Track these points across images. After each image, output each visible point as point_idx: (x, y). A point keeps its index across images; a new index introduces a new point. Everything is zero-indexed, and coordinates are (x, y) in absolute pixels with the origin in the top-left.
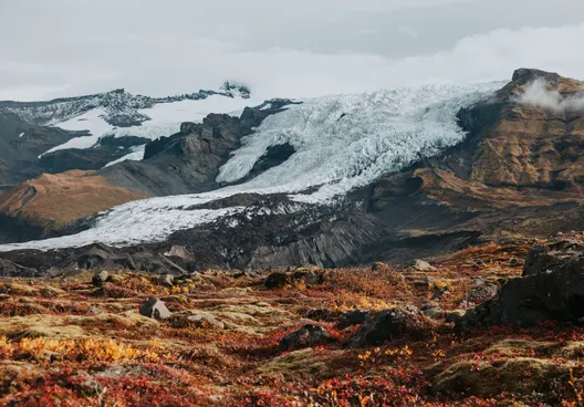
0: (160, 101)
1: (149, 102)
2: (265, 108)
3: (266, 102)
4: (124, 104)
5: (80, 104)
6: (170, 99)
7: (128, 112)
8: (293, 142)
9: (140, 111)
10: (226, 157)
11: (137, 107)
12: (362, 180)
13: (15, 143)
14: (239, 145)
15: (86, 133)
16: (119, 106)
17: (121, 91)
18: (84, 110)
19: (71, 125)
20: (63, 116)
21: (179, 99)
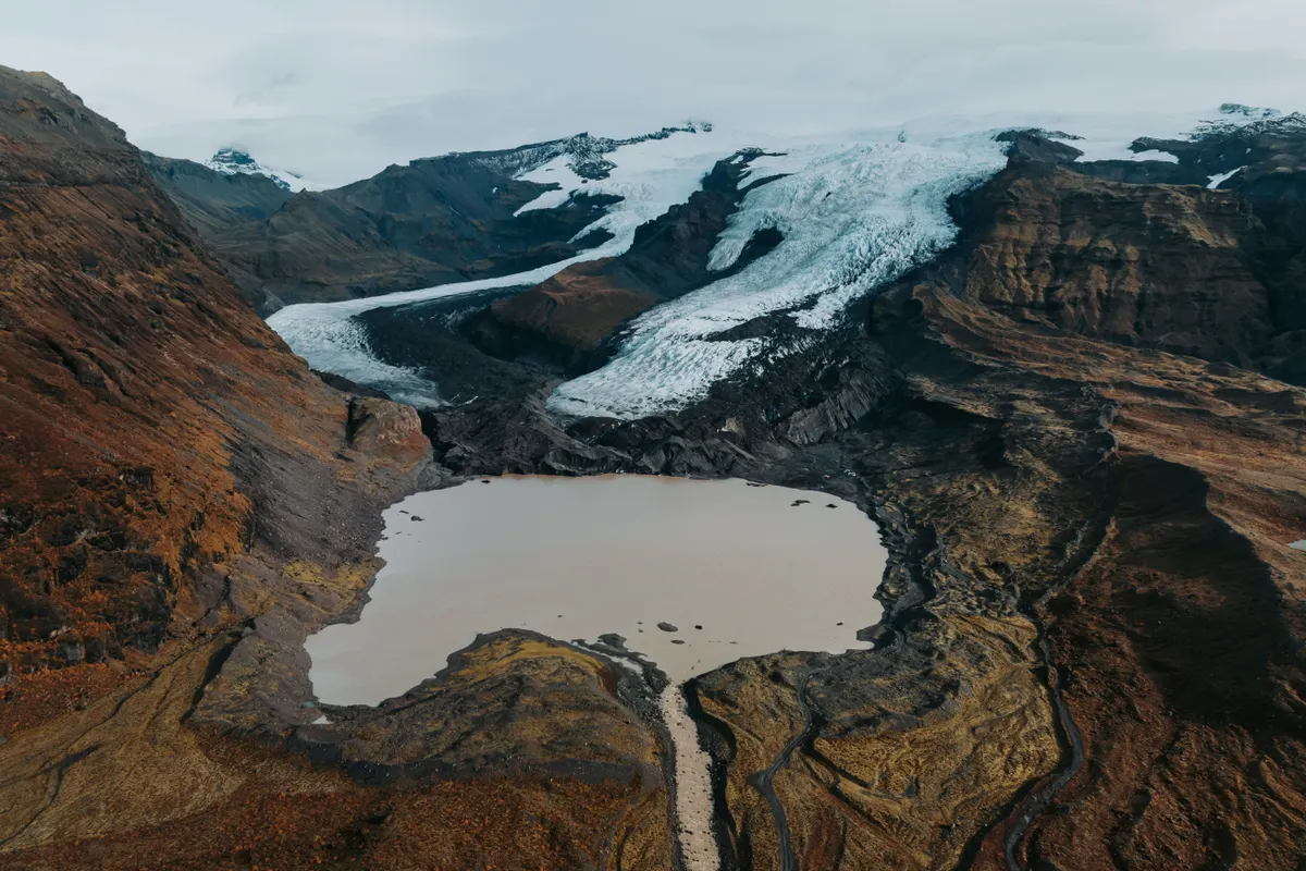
0: (622, 143)
1: (612, 145)
2: (736, 161)
3: (738, 154)
4: (588, 150)
5: (545, 152)
6: (633, 141)
7: (593, 159)
8: (780, 228)
9: (606, 157)
10: (713, 241)
11: (601, 151)
12: (858, 289)
13: (489, 200)
14: (725, 226)
15: (554, 187)
16: (585, 152)
17: (584, 135)
18: (550, 157)
19: (538, 176)
20: (530, 165)
21: (642, 140)
